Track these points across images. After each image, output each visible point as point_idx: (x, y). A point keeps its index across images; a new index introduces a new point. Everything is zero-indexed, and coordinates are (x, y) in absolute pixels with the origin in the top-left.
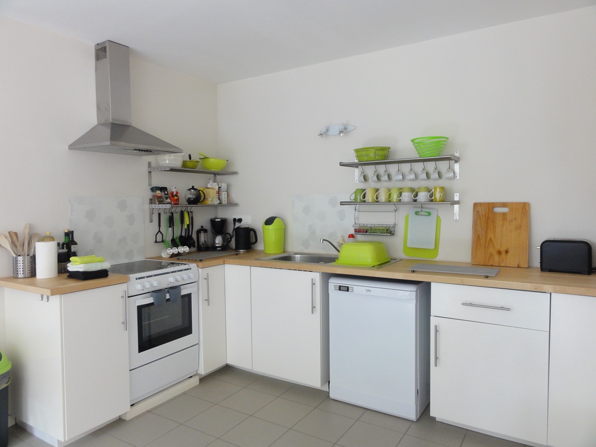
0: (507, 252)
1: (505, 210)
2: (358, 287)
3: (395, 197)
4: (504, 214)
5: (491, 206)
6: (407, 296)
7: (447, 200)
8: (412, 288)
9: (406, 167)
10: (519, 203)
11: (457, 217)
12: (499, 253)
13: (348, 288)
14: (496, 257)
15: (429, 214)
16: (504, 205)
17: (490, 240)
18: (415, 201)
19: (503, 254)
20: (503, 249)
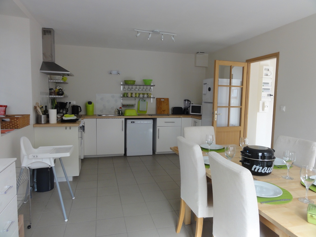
0: (165, 111)
1: (163, 100)
2: (136, 121)
3: (137, 96)
4: (164, 101)
5: (160, 99)
6: (151, 122)
7: (149, 97)
8: (152, 120)
9: (138, 87)
10: (167, 98)
11: (152, 101)
12: (163, 111)
13: (134, 122)
14: (163, 112)
15: (145, 101)
16: (163, 99)
17: (161, 108)
18: (139, 97)
19: (164, 111)
20: (164, 110)
